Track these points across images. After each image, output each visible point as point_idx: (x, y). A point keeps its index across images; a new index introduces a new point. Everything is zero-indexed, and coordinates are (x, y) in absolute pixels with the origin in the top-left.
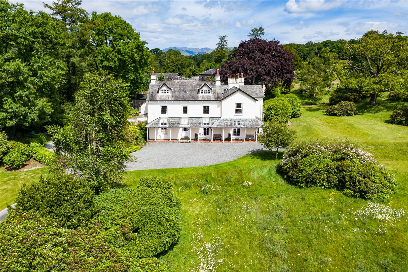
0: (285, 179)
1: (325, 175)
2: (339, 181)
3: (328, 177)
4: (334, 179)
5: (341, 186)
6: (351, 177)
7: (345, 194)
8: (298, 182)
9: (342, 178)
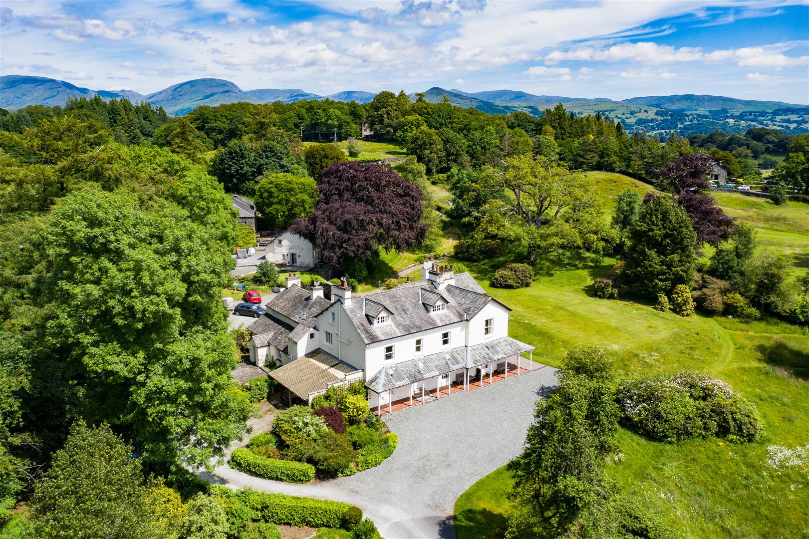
0: (641, 435)
1: (699, 422)
2: (719, 426)
3: (705, 424)
4: (713, 425)
5: (723, 431)
6: (735, 420)
7: (731, 441)
8: (666, 437)
9: (724, 422)
